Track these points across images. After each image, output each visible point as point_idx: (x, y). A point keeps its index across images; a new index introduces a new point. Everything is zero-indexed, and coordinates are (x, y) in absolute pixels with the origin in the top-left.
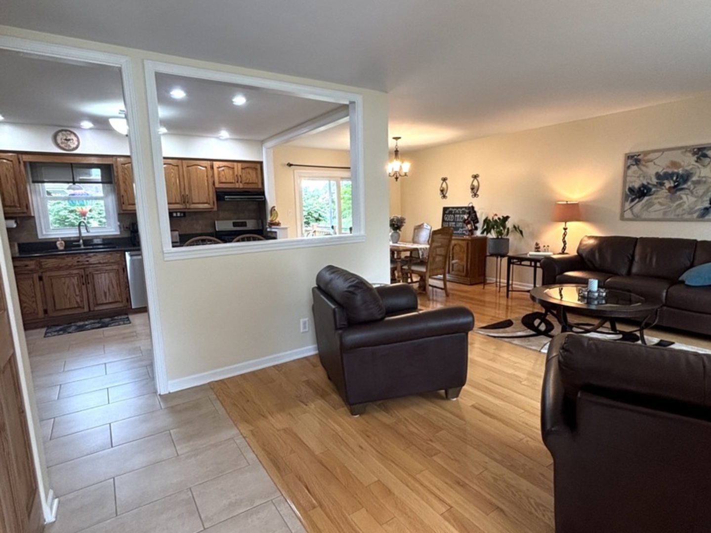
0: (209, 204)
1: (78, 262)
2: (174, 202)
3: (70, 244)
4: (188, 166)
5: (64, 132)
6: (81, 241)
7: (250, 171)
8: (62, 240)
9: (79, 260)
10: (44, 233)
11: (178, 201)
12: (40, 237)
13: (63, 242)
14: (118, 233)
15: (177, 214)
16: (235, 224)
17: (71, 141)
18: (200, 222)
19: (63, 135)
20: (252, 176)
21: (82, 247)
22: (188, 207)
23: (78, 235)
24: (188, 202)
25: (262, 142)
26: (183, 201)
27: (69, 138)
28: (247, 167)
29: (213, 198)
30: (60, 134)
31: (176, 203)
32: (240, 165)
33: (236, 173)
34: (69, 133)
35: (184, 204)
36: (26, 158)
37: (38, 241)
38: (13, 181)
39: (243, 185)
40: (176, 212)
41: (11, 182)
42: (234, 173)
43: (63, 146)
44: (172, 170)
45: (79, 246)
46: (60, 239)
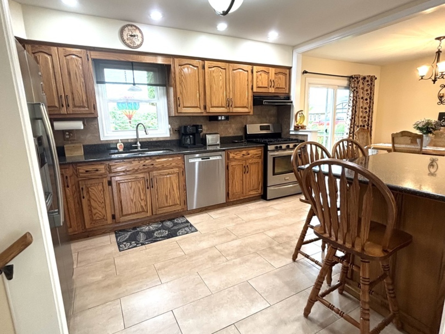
0: (247, 108)
1: (144, 165)
2: (220, 105)
3: (129, 146)
4: (233, 70)
5: (129, 27)
7: (281, 76)
8: (121, 142)
9: (145, 164)
10: (106, 135)
11: (223, 105)
12: (102, 139)
13: (122, 144)
14: (168, 135)
15: (221, 118)
16: (262, 128)
17: (136, 37)
19: (129, 30)
20: (281, 81)
21: (139, 149)
22: (231, 111)
23: (136, 137)
24: (231, 106)
25: (294, 47)
26: (227, 105)
27: (134, 34)
28: (279, 73)
29: (251, 104)
30: (126, 29)
31: (222, 107)
32: (273, 69)
33: (270, 78)
34: (134, 28)
35: (228, 108)
36: (95, 55)
37: (100, 143)
38: (82, 80)
39: (275, 90)
40: (221, 116)
41: (80, 80)
42: (268, 78)
43: (128, 42)
44: (220, 74)
45: (136, 148)
46: (120, 141)
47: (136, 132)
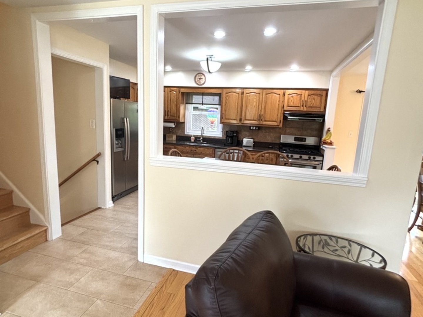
0: (276, 122)
2: (253, 119)
3: (197, 138)
4: (266, 94)
5: (199, 75)
6: (202, 138)
7: (316, 97)
8: (194, 137)
9: (192, 149)
10: (188, 131)
11: (255, 119)
12: (186, 133)
13: (194, 138)
14: (221, 136)
15: (253, 128)
16: (296, 139)
17: (202, 79)
18: (272, 134)
19: (199, 76)
20: (316, 101)
21: (202, 141)
22: (261, 123)
23: (201, 135)
24: (262, 120)
25: (332, 71)
26: (258, 119)
27: (201, 78)
28: (314, 94)
29: (280, 118)
30: (197, 76)
32: (307, 92)
33: (303, 99)
34: (201, 74)
35: (259, 121)
36: (182, 90)
37: (185, 135)
39: (307, 109)
40: (253, 127)
41: (175, 103)
42: (301, 99)
43: (198, 82)
44: (255, 97)
45: (200, 141)
46: (193, 136)
47: (201, 131)
